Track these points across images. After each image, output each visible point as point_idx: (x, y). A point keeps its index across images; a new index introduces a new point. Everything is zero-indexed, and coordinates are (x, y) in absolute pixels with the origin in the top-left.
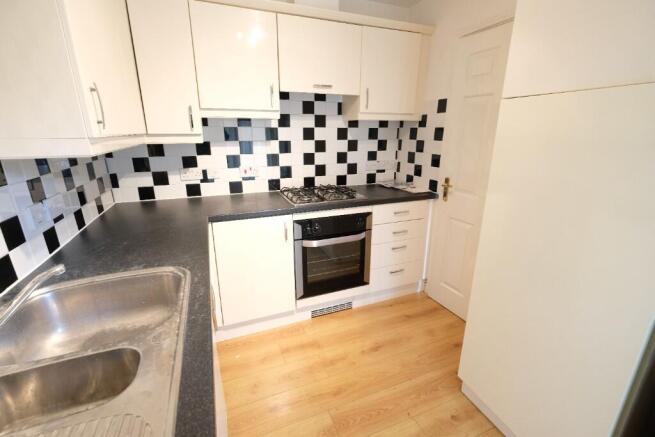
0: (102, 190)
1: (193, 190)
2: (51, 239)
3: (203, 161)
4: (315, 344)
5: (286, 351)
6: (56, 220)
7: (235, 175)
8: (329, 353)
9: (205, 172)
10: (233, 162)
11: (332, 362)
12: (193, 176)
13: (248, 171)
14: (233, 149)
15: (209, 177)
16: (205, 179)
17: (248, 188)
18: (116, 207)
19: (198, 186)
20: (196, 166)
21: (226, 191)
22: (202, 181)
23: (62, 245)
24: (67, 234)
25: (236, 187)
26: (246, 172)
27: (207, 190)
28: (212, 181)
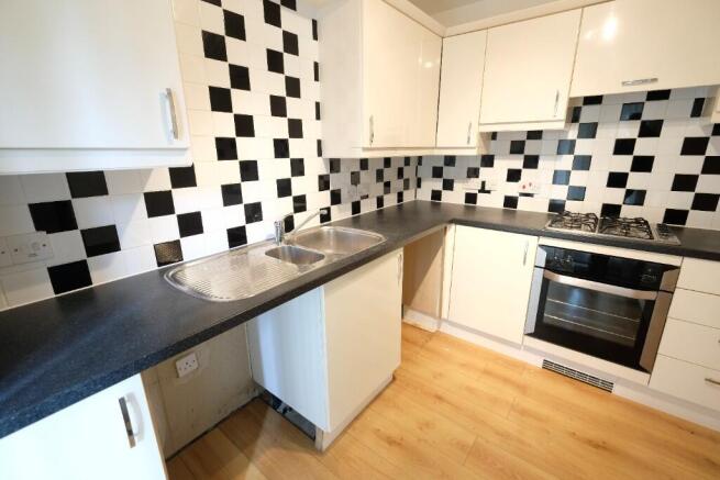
0: (407, 187)
1: (471, 198)
2: (356, 207)
3: (484, 172)
4: (523, 389)
5: (487, 373)
6: (363, 198)
7: (513, 189)
8: (529, 403)
9: (483, 183)
10: (514, 176)
11: (524, 412)
12: (473, 185)
13: (527, 186)
14: (517, 163)
15: (487, 188)
16: (483, 190)
17: (524, 205)
18: (415, 202)
19: (475, 195)
20: (477, 177)
21: (500, 204)
22: (480, 191)
23: (362, 213)
24: (368, 207)
25: (510, 202)
26: (524, 187)
27: (482, 200)
28: (489, 192)
